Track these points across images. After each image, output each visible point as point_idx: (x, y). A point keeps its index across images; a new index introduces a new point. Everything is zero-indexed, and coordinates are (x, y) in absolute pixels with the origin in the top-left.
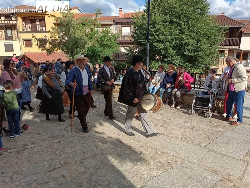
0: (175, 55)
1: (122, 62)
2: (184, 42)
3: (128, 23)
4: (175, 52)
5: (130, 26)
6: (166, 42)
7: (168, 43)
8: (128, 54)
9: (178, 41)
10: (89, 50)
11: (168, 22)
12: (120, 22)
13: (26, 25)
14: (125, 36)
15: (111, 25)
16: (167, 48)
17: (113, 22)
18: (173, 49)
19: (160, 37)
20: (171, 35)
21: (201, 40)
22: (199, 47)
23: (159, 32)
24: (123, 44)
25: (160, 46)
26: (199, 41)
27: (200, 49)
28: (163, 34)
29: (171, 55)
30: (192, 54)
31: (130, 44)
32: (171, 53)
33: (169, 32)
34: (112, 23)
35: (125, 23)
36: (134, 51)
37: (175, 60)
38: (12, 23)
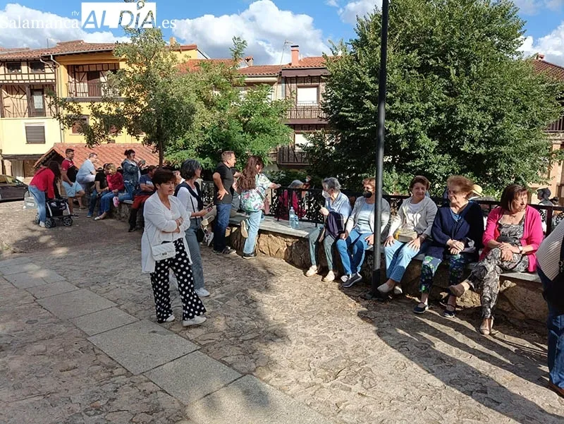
0: (434, 152)
1: (296, 170)
2: (459, 118)
3: (311, 79)
4: (436, 143)
5: (317, 87)
6: (412, 117)
7: (417, 121)
8: (310, 151)
9: (442, 117)
10: (215, 140)
11: (415, 68)
12: (291, 77)
14: (304, 109)
15: (272, 83)
16: (414, 133)
17: (276, 77)
18: (429, 137)
19: (397, 104)
20: (424, 101)
21: (503, 115)
22: (501, 132)
23: (394, 93)
24: (297, 127)
25: (395, 128)
26: (498, 116)
27: (501, 137)
28: (404, 98)
29: (424, 152)
30: (481, 150)
31: (317, 126)
32: (423, 148)
33: (420, 92)
34: (275, 79)
35: (304, 79)
36: (328, 143)
37: (436, 167)
38: (46, 80)
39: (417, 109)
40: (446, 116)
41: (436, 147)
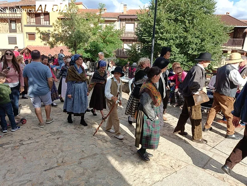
0: (178, 53)
1: (124, 59)
2: (188, 41)
3: (132, 20)
4: (179, 50)
5: (134, 23)
6: (170, 39)
7: (172, 41)
8: (129, 51)
9: (182, 40)
10: (92, 46)
11: (173, 20)
12: (123, 19)
13: (31, 19)
14: (128, 33)
15: (114, 21)
16: (170, 46)
17: (117, 18)
18: (176, 47)
19: (164, 34)
20: (175, 33)
21: (205, 39)
22: (203, 46)
23: (164, 29)
24: (125, 40)
25: (163, 44)
26: (203, 40)
27: (203, 48)
28: (167, 32)
29: (174, 53)
30: (196, 53)
31: (133, 41)
32: (174, 51)
33: (174, 30)
34: (116, 19)
35: (129, 20)
36: (137, 48)
37: (178, 59)
38: (17, 16)
39: (172, 36)
40: (183, 40)
41: (179, 51)
